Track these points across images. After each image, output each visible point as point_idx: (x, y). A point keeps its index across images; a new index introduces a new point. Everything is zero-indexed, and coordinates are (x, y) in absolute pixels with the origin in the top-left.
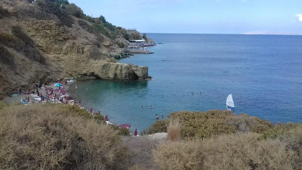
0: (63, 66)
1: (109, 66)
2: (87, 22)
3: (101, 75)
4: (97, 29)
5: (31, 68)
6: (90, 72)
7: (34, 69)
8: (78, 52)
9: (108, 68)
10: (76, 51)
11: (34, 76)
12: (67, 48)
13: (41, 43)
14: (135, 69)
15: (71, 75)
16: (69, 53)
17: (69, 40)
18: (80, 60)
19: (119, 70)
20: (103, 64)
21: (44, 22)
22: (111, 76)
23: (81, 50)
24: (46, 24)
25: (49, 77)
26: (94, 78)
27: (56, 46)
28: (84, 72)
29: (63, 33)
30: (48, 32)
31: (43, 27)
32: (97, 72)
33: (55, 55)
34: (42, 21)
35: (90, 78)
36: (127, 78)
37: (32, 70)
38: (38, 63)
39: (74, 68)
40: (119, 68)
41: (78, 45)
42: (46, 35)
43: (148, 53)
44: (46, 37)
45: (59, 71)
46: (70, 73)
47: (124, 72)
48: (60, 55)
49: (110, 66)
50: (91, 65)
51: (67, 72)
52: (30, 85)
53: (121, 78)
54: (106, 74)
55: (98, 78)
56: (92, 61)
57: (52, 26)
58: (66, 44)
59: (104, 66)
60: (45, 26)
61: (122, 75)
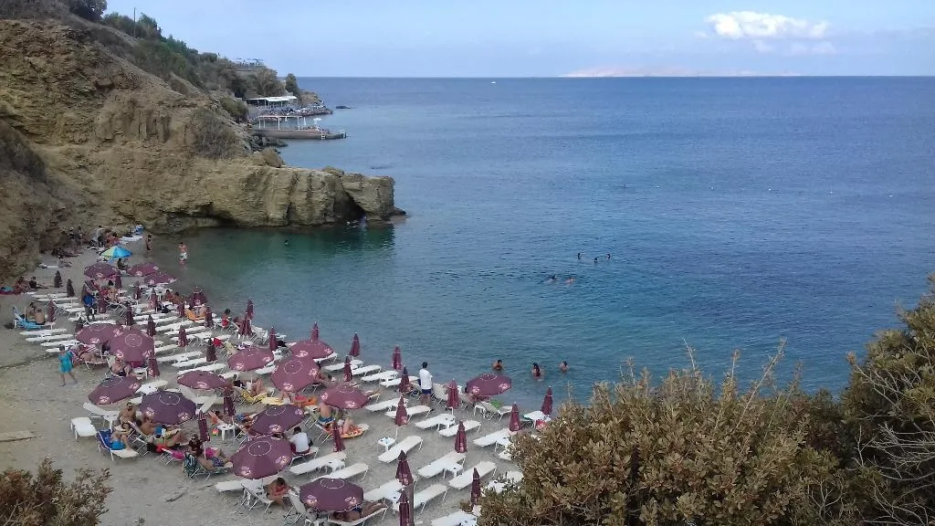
0: (98, 186)
1: (264, 179)
2: (120, 34)
3: (239, 212)
4: (157, 57)
5: (6, 196)
6: (200, 203)
7: (15, 200)
8: (151, 134)
9: (261, 188)
10: (144, 129)
11: (19, 224)
12: (110, 121)
13: (16, 102)
14: (356, 185)
15: (131, 218)
16: (118, 139)
17: (116, 91)
18: (157, 162)
19: (301, 191)
20: (246, 174)
21: (23, 25)
22: (276, 213)
23: (160, 127)
24: (32, 32)
25: (63, 227)
26: (210, 222)
27: (70, 114)
28: (177, 203)
29: (94, 65)
30: (40, 62)
31: (19, 45)
32: (222, 203)
33: (67, 146)
34: (13, 22)
35: (197, 223)
36: (329, 220)
37: (9, 202)
38: (23, 177)
39: (141, 193)
40: (303, 185)
41: (148, 107)
42: (33, 73)
43: (326, 138)
44: (32, 81)
45: (92, 205)
46: (127, 209)
47: (320, 197)
48: (86, 147)
49: (270, 176)
50: (200, 178)
51: (115, 208)
52: (13, 259)
53: (311, 218)
54: (258, 206)
55: (226, 223)
56: (202, 163)
57: (52, 41)
58: (105, 107)
59: (251, 181)
60: (28, 42)
61: (311, 209)
